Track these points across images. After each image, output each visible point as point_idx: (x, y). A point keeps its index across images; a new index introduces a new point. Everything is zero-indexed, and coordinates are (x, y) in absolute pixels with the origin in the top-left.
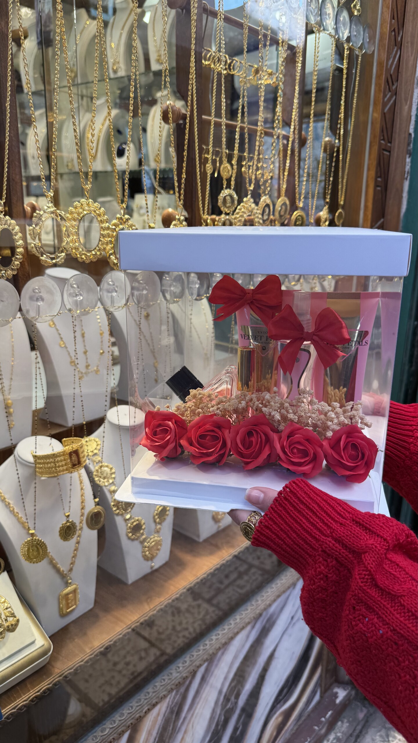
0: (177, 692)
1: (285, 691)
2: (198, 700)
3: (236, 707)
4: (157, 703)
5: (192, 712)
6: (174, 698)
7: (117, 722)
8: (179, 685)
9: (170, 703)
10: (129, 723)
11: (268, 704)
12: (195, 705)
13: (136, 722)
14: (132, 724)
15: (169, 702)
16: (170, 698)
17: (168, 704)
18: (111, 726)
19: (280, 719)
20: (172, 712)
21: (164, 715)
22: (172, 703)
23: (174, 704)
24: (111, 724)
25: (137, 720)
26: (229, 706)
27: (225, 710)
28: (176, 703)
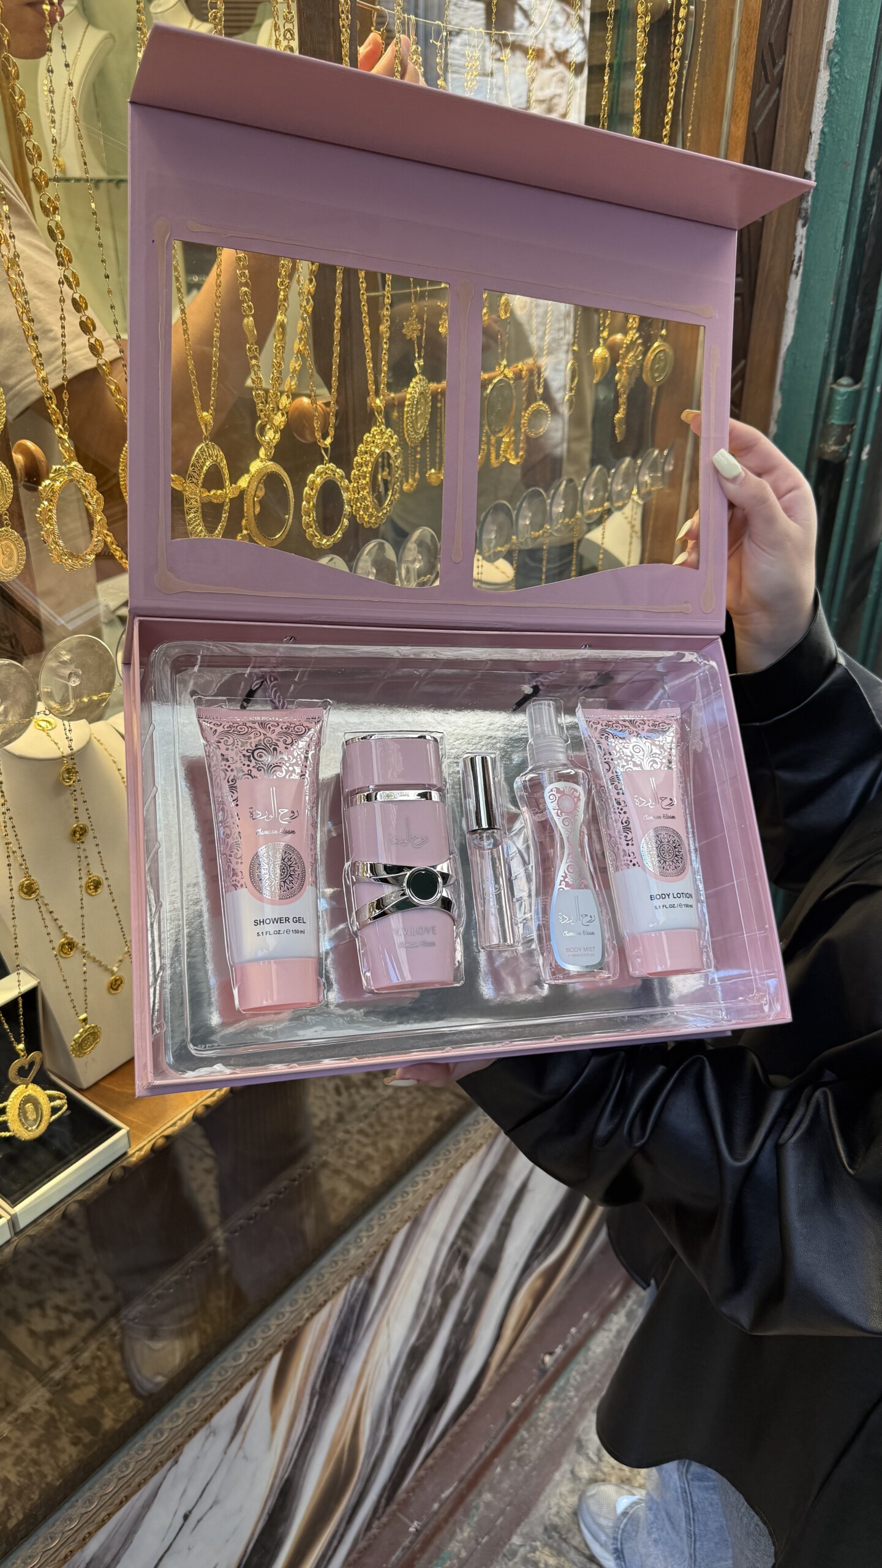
0: (360, 1278)
1: (548, 1238)
2: (395, 1284)
3: (462, 1281)
4: (326, 1302)
5: (386, 1302)
6: (355, 1288)
7: (260, 1342)
8: (361, 1269)
9: (349, 1297)
10: (280, 1340)
11: (516, 1265)
12: (391, 1292)
13: (293, 1336)
14: (285, 1341)
15: (346, 1295)
16: (348, 1290)
17: (345, 1299)
18: (250, 1349)
19: (539, 1283)
20: (351, 1309)
21: (339, 1317)
22: (352, 1296)
23: (355, 1296)
24: (249, 1346)
25: (294, 1332)
26: (450, 1279)
27: (443, 1287)
28: (359, 1295)
